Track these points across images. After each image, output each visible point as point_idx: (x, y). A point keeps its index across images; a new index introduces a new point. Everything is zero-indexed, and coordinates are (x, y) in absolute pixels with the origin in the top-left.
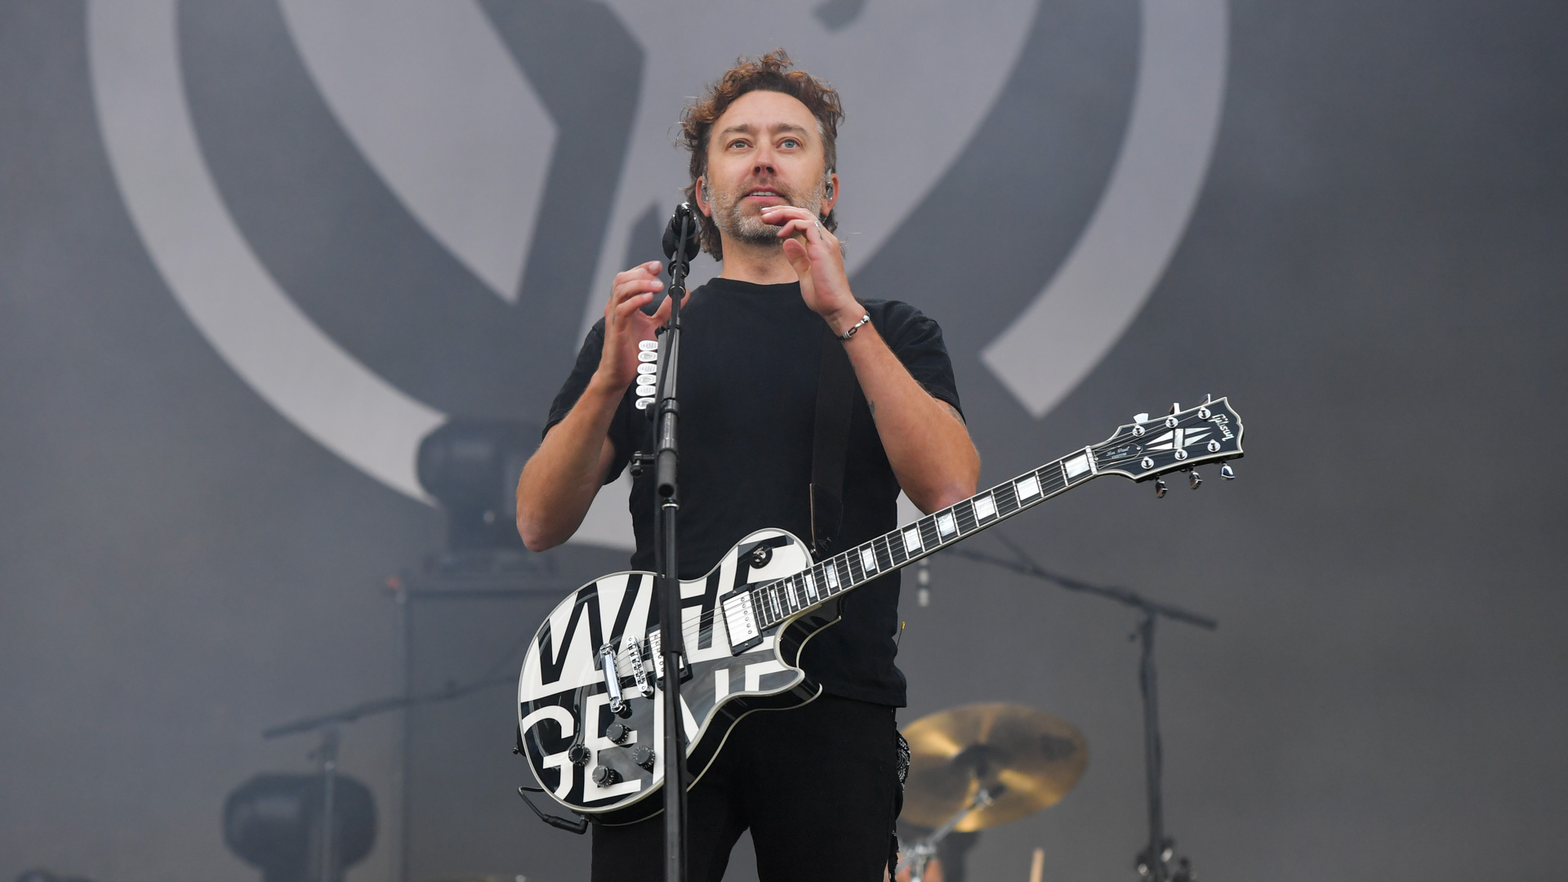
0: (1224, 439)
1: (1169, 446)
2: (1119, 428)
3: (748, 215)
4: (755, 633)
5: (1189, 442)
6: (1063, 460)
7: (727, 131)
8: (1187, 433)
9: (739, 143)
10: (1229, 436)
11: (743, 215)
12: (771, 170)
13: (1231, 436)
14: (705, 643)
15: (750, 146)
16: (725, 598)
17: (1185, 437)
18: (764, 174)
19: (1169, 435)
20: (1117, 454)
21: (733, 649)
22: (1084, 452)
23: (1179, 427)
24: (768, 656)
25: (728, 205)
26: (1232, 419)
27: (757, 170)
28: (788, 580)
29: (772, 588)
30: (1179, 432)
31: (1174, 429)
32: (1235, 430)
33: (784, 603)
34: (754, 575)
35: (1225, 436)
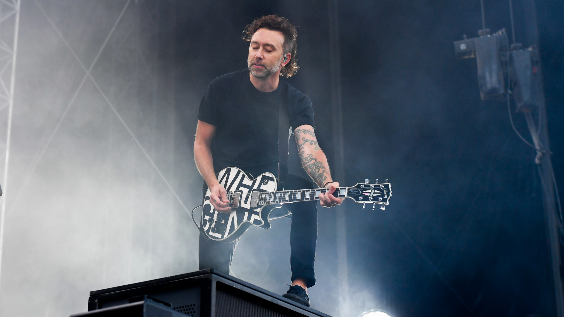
0: (384, 197)
1: (368, 194)
2: (358, 183)
4: (256, 205)
5: (375, 195)
8: (375, 192)
10: (386, 197)
13: (387, 197)
14: (246, 202)
16: (254, 190)
17: (374, 193)
19: (370, 191)
20: (354, 192)
21: (250, 208)
22: (346, 188)
23: (373, 189)
24: (257, 214)
26: (389, 191)
28: (271, 193)
30: (373, 190)
31: (372, 189)
32: (388, 195)
34: (263, 187)
35: (385, 196)
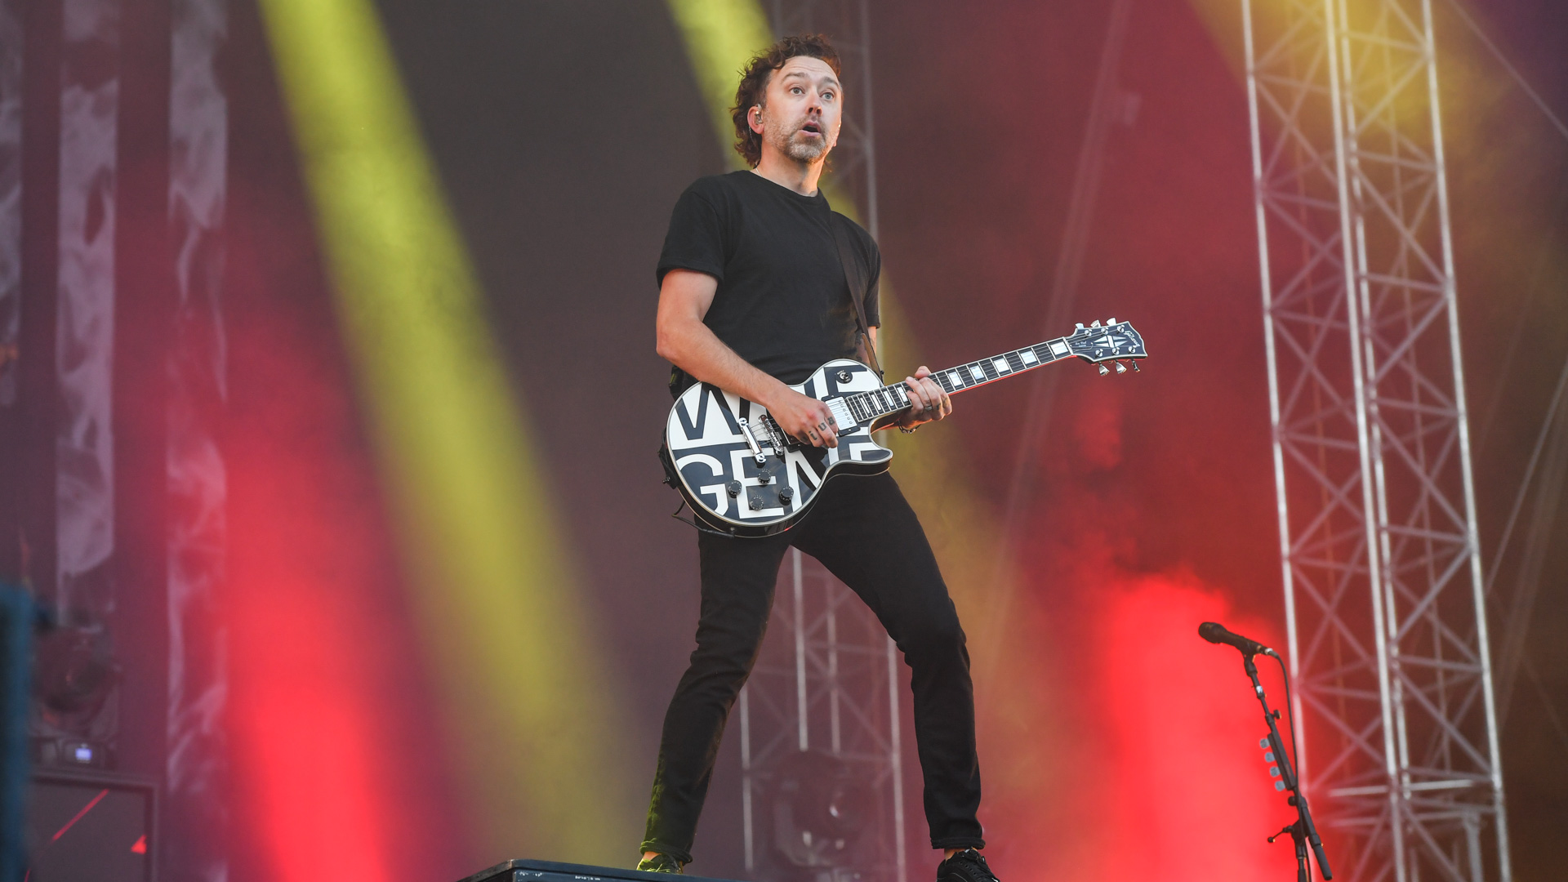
0: (1135, 346)
1: (1107, 345)
3: (799, 142)
4: (855, 424)
5: (1117, 344)
6: (1049, 344)
7: (789, 75)
8: (1114, 339)
9: (796, 90)
10: (1137, 344)
11: (796, 142)
12: (819, 112)
13: (1139, 346)
15: (803, 93)
17: (1114, 341)
18: (814, 114)
19: (1105, 338)
20: (1081, 344)
22: (1062, 340)
23: (1109, 334)
24: (864, 439)
25: (786, 134)
26: (1136, 334)
27: (811, 110)
28: (872, 393)
29: (861, 397)
30: (1110, 338)
32: (1138, 341)
33: (872, 407)
34: (842, 388)
35: (1135, 344)
